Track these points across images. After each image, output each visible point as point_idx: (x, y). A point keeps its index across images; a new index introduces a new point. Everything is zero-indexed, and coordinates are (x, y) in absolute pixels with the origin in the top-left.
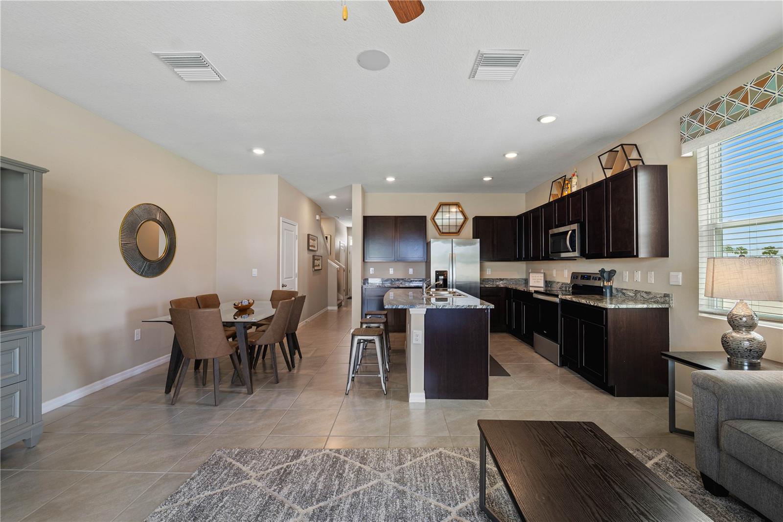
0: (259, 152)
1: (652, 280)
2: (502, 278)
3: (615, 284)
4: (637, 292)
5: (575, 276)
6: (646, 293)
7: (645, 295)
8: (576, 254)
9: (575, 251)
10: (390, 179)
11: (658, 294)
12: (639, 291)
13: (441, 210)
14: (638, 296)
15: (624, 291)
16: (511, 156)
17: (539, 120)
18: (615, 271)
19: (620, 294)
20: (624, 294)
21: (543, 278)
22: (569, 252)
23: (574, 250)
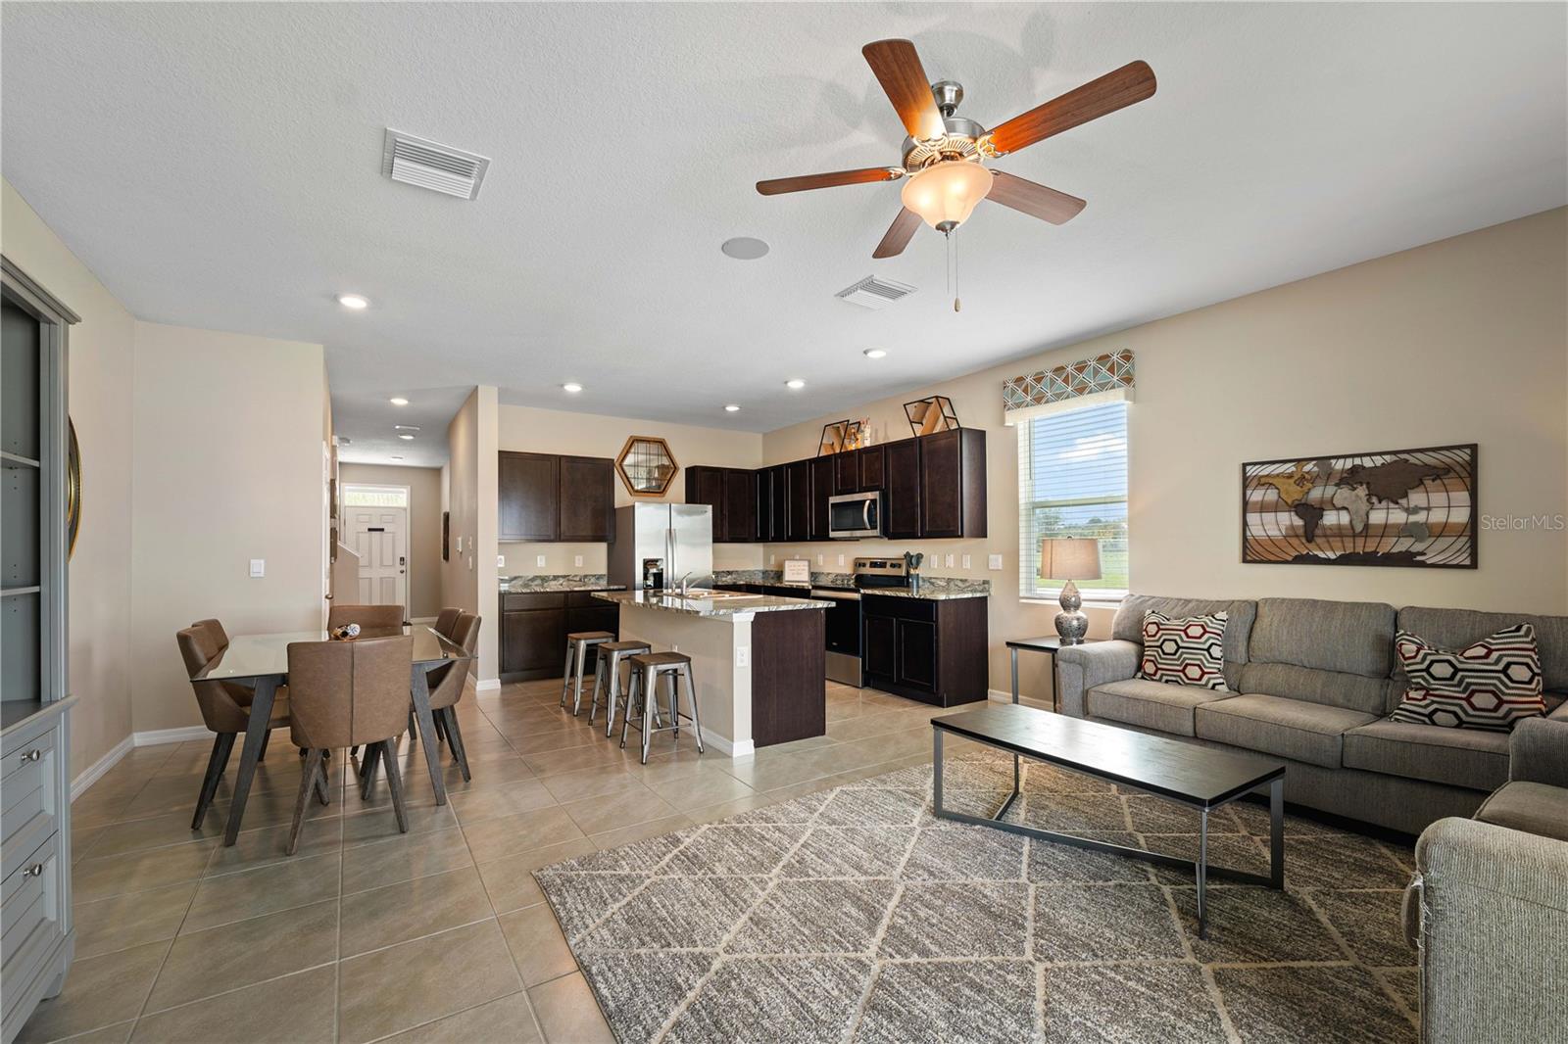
0: (354, 303)
1: (967, 565)
2: (731, 570)
3: (921, 571)
4: (949, 580)
5: (859, 563)
6: (961, 580)
7: (960, 584)
8: (877, 532)
9: (876, 528)
10: (573, 388)
11: (976, 581)
12: (953, 579)
13: (633, 450)
14: (952, 584)
15: (933, 580)
16: (796, 385)
17: (865, 352)
18: (922, 556)
19: (927, 585)
20: (932, 584)
21: (807, 568)
22: (866, 529)
23: (874, 527)
